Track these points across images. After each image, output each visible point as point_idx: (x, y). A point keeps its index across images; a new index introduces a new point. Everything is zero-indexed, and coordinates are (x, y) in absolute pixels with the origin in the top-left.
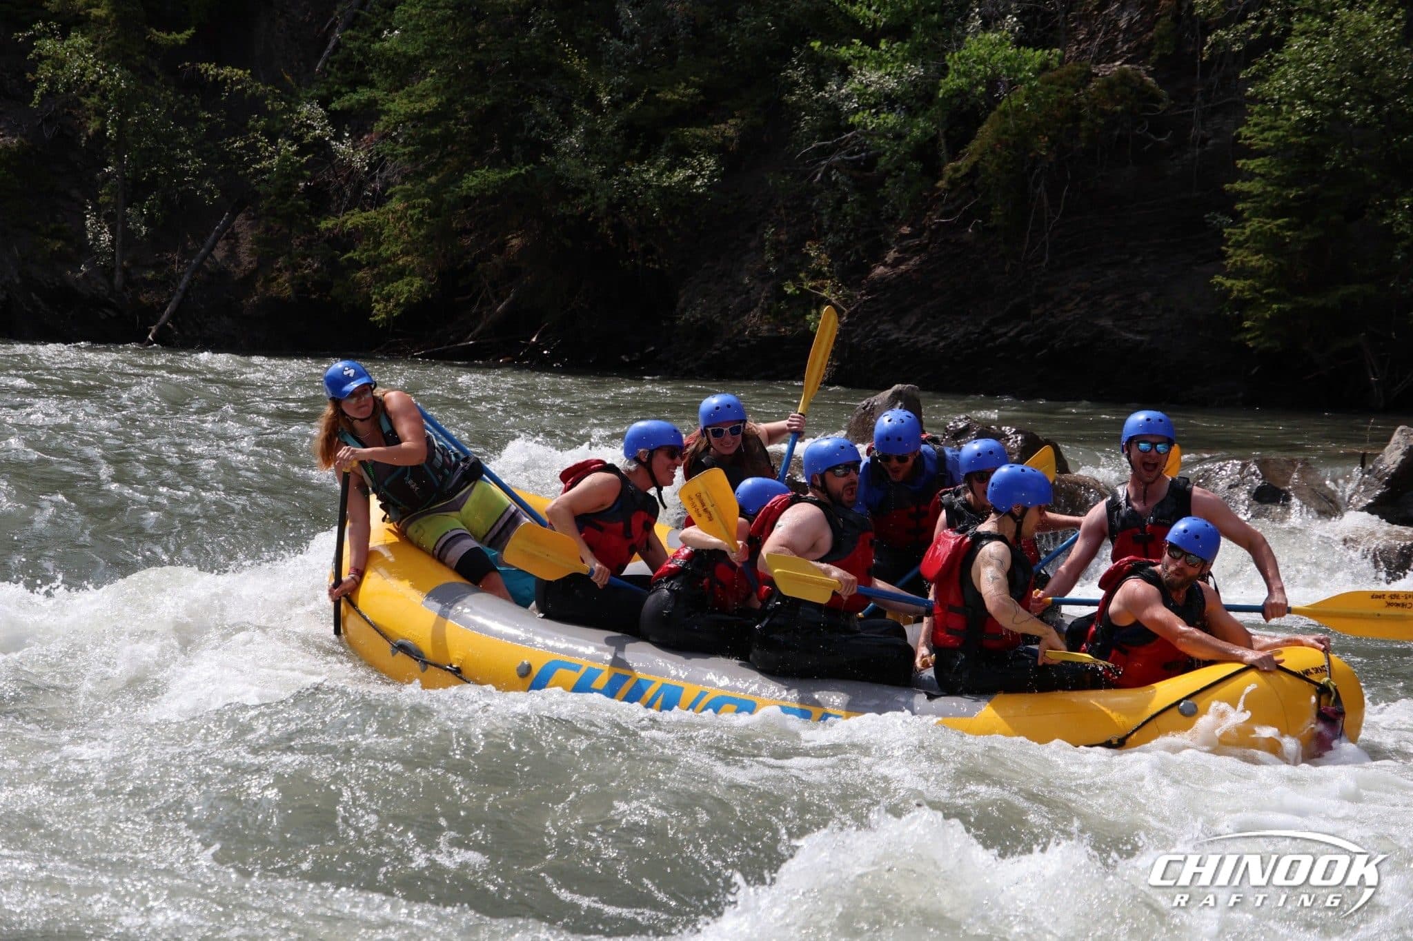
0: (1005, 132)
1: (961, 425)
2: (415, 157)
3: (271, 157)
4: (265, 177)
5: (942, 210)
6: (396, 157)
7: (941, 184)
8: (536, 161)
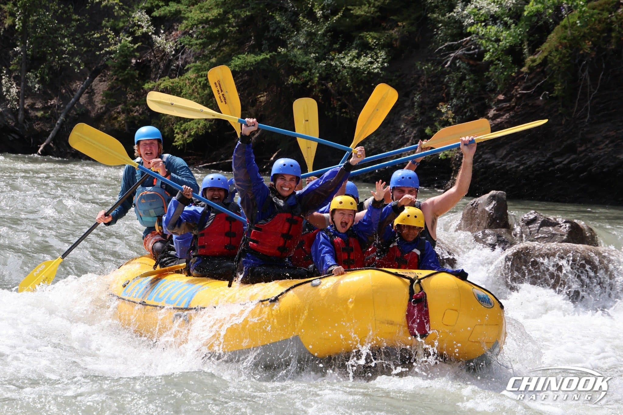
0: (565, 38)
1: (532, 217)
2: (204, 45)
3: (115, 44)
4: (113, 56)
5: (524, 85)
6: (192, 46)
7: (524, 69)
8: (276, 51)
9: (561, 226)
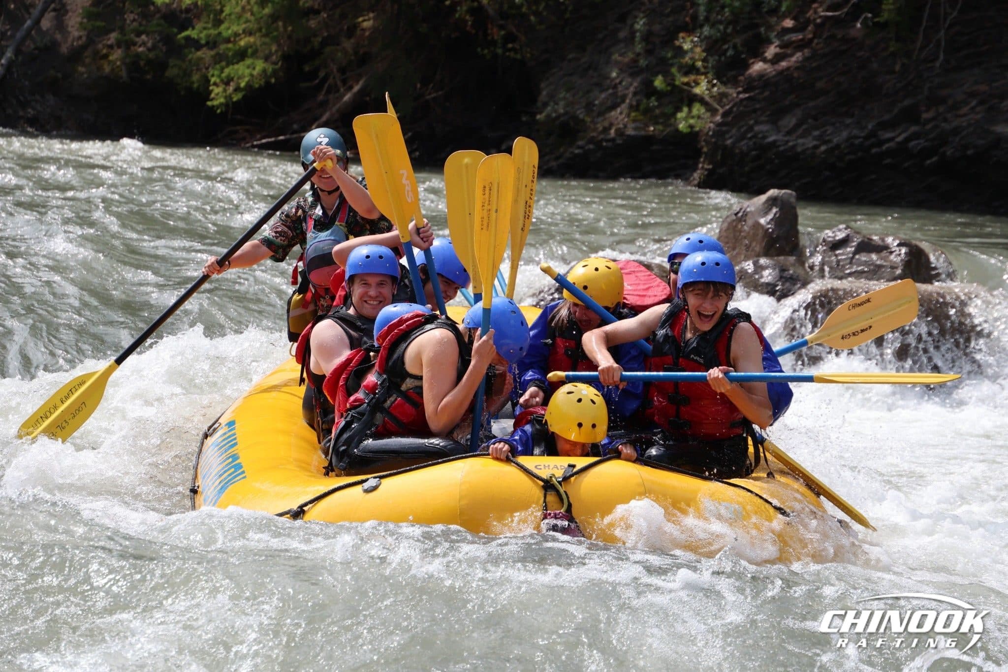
1: (840, 236)
5: (829, 2)
9: (891, 253)
